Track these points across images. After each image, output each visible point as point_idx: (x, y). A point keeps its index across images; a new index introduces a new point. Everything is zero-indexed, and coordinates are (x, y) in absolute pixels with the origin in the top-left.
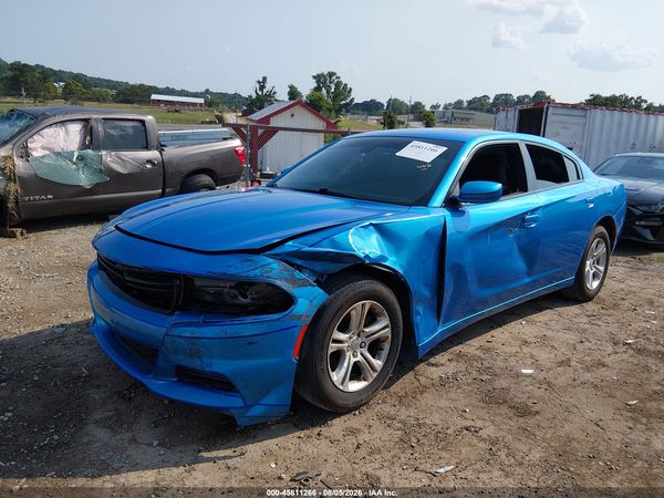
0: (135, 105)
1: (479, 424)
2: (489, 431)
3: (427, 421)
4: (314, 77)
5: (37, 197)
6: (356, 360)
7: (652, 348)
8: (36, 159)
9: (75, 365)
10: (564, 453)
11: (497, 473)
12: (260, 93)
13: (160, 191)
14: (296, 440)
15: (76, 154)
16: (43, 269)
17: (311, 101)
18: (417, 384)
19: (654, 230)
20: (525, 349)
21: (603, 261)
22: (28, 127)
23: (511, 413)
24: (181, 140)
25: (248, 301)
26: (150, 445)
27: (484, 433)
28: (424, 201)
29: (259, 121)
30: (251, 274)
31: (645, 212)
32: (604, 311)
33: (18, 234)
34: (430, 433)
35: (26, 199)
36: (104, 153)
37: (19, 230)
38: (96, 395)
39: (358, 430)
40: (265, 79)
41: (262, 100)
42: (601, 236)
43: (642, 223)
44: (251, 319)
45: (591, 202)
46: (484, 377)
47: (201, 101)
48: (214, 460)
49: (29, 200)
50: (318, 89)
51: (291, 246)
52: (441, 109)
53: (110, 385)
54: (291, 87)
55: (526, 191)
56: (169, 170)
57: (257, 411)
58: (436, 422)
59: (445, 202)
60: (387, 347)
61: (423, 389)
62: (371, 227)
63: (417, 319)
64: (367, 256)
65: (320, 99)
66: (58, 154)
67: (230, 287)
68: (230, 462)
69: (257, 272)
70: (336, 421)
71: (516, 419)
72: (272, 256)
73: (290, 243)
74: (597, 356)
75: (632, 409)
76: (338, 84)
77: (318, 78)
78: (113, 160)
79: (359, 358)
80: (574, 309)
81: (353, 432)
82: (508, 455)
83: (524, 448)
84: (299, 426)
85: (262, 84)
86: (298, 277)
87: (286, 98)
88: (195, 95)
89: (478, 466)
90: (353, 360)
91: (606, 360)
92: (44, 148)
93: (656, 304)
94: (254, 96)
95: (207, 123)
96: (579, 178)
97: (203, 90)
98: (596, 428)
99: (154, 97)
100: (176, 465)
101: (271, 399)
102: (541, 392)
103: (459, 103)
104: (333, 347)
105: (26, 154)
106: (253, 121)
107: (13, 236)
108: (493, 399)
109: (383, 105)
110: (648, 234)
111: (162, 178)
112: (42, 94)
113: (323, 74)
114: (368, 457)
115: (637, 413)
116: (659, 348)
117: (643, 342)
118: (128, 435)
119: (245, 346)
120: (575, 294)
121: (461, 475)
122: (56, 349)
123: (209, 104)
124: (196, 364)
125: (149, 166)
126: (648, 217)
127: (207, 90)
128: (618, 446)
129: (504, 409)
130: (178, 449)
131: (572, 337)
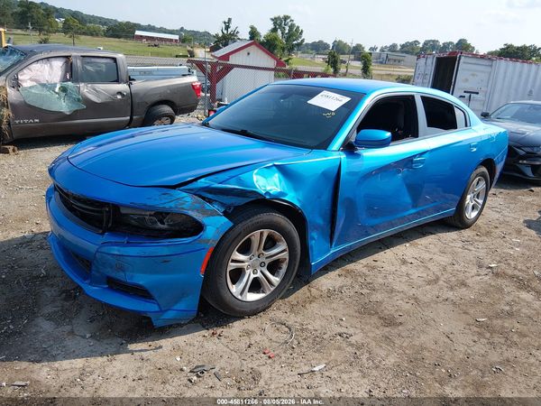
0: (122, 40)
1: (351, 331)
2: (357, 338)
3: (309, 327)
4: (272, 19)
5: (26, 121)
6: (255, 276)
7: (510, 272)
8: (25, 89)
9: (37, 266)
10: (415, 360)
11: (356, 374)
12: (225, 32)
13: (129, 118)
14: (201, 338)
15: (58, 86)
16: (25, 182)
17: (268, 40)
18: (308, 294)
19: (535, 168)
20: (404, 268)
21: (482, 195)
22: (19, 62)
23: (379, 323)
24: (147, 75)
25: (165, 226)
26: (84, 337)
27: (353, 339)
28: (324, 145)
29: (220, 58)
30: (167, 206)
31: (527, 153)
32: (477, 238)
33: (10, 150)
34: (310, 337)
35: (17, 122)
36: (82, 85)
37: (12, 147)
38: (48, 292)
39: (252, 332)
40: (230, 20)
41: (226, 39)
42: (483, 175)
43: (525, 162)
44: (166, 242)
45: (475, 146)
46: (365, 291)
47: (177, 37)
48: (132, 352)
49: (20, 123)
50: (274, 30)
51: (203, 183)
52: (378, 51)
53: (61, 285)
54: (252, 28)
55: (417, 137)
56: (136, 100)
57: (170, 315)
58: (316, 328)
59: (342, 146)
60: (284, 266)
61: (312, 300)
62: (274, 168)
63: (312, 243)
64: (267, 193)
65: (276, 39)
66: (43, 85)
67: (150, 215)
68: (145, 354)
69: (172, 205)
70: (237, 324)
71: (381, 328)
72: (185, 191)
73: (203, 180)
74: (461, 277)
75: (481, 325)
76: (291, 27)
77: (275, 20)
78: (89, 91)
79: (259, 274)
80: (453, 235)
81: (248, 333)
82: (368, 359)
83: (383, 353)
84: (205, 327)
85: (227, 25)
86: (208, 208)
87: (248, 37)
88: (171, 32)
89: (342, 367)
90: (253, 276)
91: (469, 282)
92: (31, 80)
93: (523, 233)
94: (220, 35)
95: (180, 56)
96: (466, 126)
97: (178, 28)
98: (447, 340)
99: (138, 33)
100: (101, 355)
101: (181, 306)
102: (407, 307)
103: (393, 48)
104: (232, 266)
105: (17, 85)
106: (216, 57)
107: (6, 152)
108: (367, 310)
109: (328, 46)
110: (529, 172)
111: (129, 108)
112: (46, 28)
113: (279, 17)
114: (255, 355)
115: (484, 329)
116: (516, 272)
117: (503, 266)
118: (68, 328)
119: (161, 263)
120: (455, 222)
121: (327, 374)
122: (24, 252)
123: (183, 40)
124: (120, 276)
125: (119, 97)
126: (530, 157)
127: (182, 28)
128: (461, 356)
129: (374, 319)
130: (105, 341)
131: (444, 260)
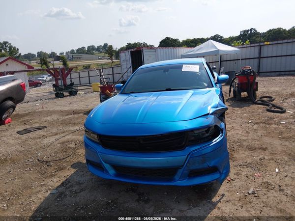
25: (208, 135)
52: (65, 54)
76: (10, 47)
103: (72, 52)
109: (35, 55)
